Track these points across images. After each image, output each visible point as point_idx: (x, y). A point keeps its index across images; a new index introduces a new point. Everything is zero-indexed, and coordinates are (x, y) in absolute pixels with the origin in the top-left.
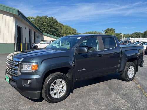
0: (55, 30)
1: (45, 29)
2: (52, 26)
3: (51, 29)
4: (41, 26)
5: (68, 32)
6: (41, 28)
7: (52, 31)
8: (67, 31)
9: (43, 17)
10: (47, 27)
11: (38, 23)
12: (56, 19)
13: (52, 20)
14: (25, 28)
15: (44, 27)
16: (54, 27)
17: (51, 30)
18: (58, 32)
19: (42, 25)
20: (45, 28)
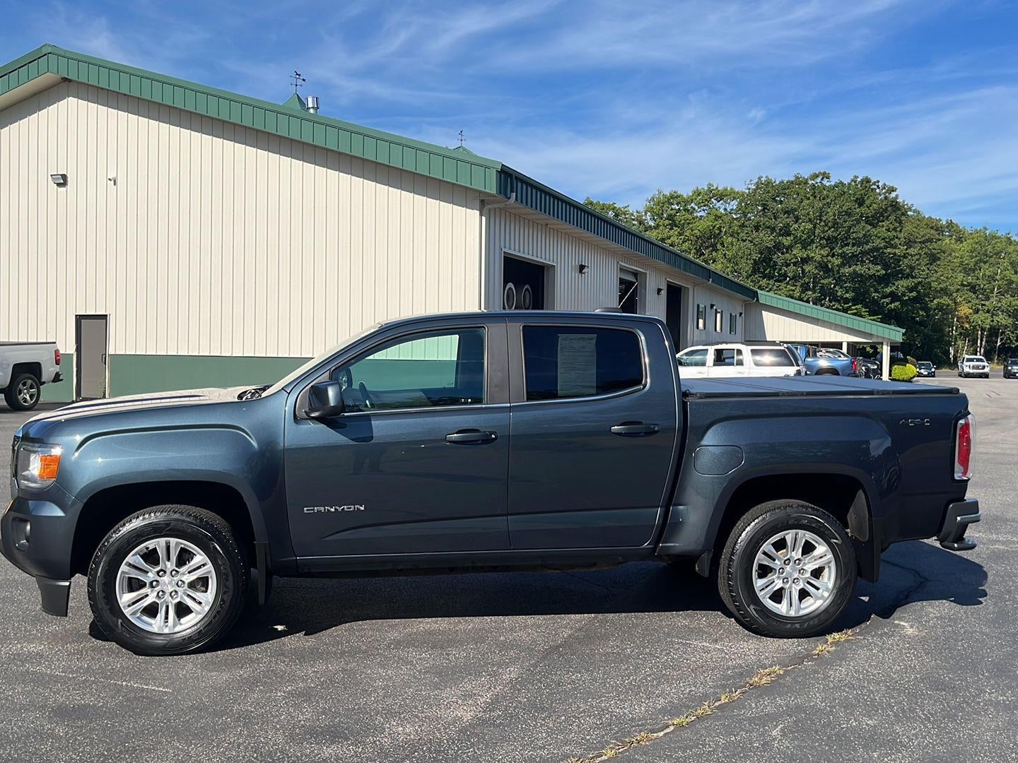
0: (877, 270)
1: (807, 268)
2: (857, 243)
3: (848, 260)
4: (778, 247)
5: (992, 278)
6: (779, 258)
7: (855, 275)
8: (986, 270)
9: (800, 182)
10: (817, 253)
11: (757, 228)
12: (893, 190)
13: (860, 202)
14: (582, 268)
15: (798, 252)
16: (872, 250)
17: (847, 270)
18: (902, 285)
19: (787, 241)
20: (805, 261)
